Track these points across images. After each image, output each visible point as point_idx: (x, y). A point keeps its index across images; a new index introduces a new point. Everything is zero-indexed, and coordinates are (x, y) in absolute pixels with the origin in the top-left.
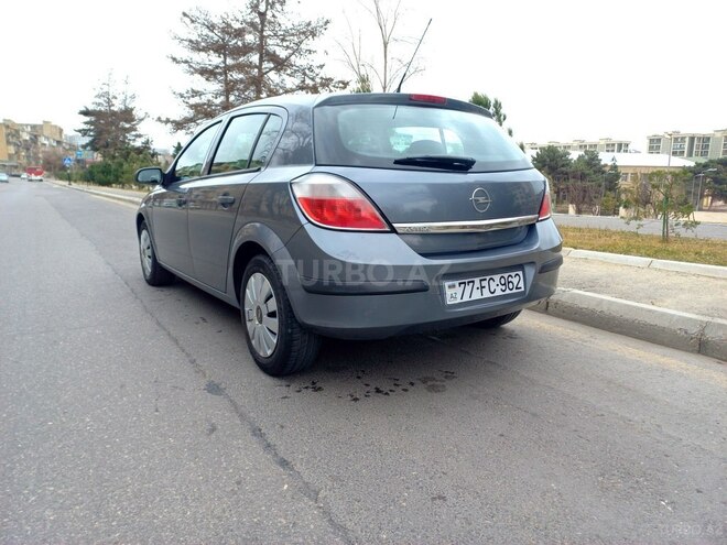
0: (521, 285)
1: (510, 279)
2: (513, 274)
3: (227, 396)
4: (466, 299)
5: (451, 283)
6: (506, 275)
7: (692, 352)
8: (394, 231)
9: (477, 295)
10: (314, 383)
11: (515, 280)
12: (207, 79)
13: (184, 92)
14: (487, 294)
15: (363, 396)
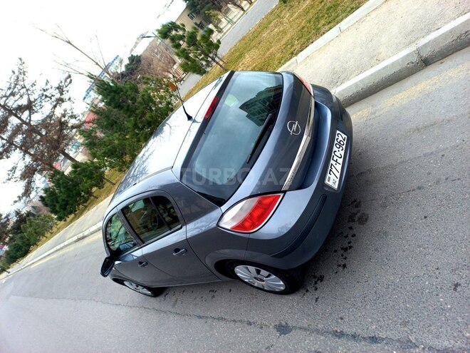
0: (344, 136)
1: (339, 141)
2: (337, 137)
3: (295, 328)
4: (338, 175)
5: (327, 179)
6: (336, 142)
7: (423, 68)
8: (285, 192)
9: (339, 167)
10: (315, 277)
11: (340, 138)
12: (8, 157)
13: (7, 177)
14: (340, 161)
15: (344, 261)
